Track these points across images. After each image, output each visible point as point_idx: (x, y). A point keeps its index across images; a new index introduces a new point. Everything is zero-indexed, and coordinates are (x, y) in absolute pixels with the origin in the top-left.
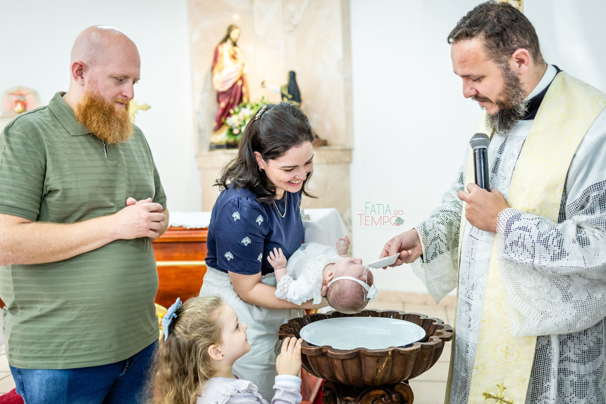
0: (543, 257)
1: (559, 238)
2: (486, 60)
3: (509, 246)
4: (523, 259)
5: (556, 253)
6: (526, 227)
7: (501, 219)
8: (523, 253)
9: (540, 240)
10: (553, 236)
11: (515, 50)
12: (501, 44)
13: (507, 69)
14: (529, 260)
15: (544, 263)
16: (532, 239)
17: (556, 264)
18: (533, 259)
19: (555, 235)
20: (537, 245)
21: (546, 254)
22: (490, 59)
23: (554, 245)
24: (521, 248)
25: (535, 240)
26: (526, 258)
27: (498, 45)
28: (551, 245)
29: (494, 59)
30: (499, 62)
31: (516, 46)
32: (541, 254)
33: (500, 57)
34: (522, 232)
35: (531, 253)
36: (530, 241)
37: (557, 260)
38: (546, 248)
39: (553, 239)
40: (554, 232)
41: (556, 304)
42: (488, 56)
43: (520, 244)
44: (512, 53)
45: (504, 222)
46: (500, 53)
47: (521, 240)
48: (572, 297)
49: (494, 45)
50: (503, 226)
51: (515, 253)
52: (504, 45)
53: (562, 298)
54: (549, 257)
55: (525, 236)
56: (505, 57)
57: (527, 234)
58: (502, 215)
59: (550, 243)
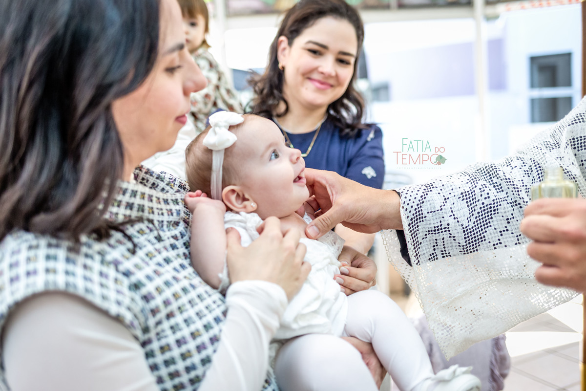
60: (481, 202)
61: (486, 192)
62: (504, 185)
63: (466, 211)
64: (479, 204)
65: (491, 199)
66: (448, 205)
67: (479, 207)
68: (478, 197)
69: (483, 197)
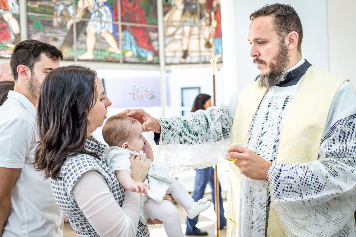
0: (309, 193)
1: (314, 177)
2: (272, 30)
3: (282, 193)
4: (295, 199)
5: (316, 188)
6: (289, 176)
7: (270, 176)
8: (293, 195)
9: (303, 182)
10: (310, 177)
11: (290, 31)
12: (284, 23)
13: (283, 42)
14: (300, 199)
15: (310, 197)
16: (297, 183)
17: (319, 195)
18: (302, 197)
19: (311, 176)
20: (302, 186)
21: (310, 191)
22: (275, 30)
23: (313, 183)
24: (290, 192)
25: (299, 183)
26: (297, 198)
27: (282, 23)
28: (311, 183)
29: (277, 31)
30: (280, 35)
31: (291, 29)
32: (307, 192)
33: (281, 32)
34: (288, 180)
35: (299, 193)
36: (296, 185)
37: (319, 192)
38: (308, 187)
39: (311, 179)
40: (310, 174)
41: (323, 225)
42: (274, 28)
43: (289, 189)
44: (288, 33)
45: (272, 177)
46: (282, 29)
47: (289, 186)
48: (332, 217)
49: (280, 22)
50: (273, 180)
51: (287, 197)
52: (285, 24)
53: (325, 220)
54: (313, 192)
55: (292, 183)
56: (283, 33)
57: (292, 180)
58: (269, 172)
59: (310, 182)
60: (184, 137)
61: (186, 134)
62: (192, 132)
63: (179, 138)
64: (183, 137)
65: (187, 136)
66: (174, 135)
67: (182, 138)
68: (183, 135)
69: (185, 135)
